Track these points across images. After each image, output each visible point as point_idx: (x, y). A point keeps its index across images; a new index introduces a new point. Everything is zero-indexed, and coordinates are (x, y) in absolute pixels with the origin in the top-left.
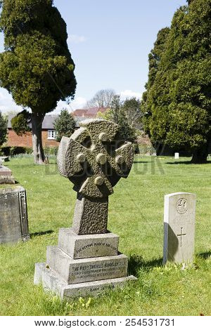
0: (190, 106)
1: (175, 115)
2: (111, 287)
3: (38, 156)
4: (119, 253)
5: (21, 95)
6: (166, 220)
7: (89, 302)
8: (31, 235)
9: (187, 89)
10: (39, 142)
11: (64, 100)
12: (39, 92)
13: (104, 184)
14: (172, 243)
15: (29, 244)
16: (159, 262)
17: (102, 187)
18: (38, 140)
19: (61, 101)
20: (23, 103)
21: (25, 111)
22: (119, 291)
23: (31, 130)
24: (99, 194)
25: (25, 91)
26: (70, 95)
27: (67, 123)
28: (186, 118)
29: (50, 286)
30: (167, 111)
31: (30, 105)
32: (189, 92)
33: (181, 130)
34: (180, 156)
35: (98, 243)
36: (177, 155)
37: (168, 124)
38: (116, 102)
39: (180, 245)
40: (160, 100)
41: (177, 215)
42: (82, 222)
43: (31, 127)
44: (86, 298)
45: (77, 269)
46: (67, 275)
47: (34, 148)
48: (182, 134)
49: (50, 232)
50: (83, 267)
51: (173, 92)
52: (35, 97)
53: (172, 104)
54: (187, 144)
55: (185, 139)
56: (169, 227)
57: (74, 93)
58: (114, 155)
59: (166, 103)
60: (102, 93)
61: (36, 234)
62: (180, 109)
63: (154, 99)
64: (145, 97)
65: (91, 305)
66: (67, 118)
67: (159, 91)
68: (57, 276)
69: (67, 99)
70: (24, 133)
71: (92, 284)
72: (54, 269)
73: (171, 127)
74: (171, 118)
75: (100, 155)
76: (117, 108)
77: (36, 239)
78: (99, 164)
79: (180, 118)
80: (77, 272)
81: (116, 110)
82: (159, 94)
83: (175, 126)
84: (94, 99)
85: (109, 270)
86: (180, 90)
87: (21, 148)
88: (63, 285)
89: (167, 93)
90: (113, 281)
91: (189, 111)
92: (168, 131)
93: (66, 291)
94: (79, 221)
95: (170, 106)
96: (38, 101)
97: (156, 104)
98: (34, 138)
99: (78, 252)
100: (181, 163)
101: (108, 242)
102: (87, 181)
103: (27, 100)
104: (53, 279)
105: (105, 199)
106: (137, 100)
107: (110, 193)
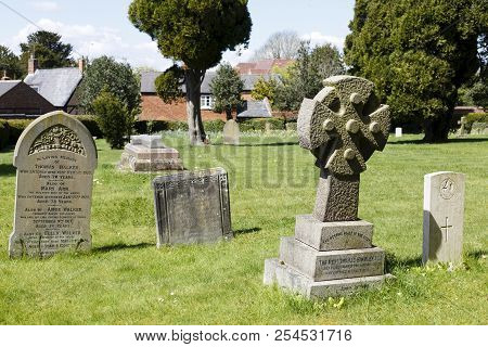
0: (422, 56)
1: (399, 69)
2: (365, 286)
3: (195, 133)
4: (373, 246)
5: (171, 43)
6: (427, 207)
7: (341, 302)
8: (234, 233)
9: (418, 30)
10: (197, 112)
11: (232, 49)
12: (197, 37)
13: (355, 158)
14: (434, 236)
15: (233, 244)
16: (418, 262)
17: (352, 162)
18: (195, 109)
19: (228, 50)
20: (174, 54)
21: (175, 66)
22: (376, 291)
23: (184, 95)
24: (349, 171)
25: (177, 37)
26: (242, 42)
27: (229, 84)
28: (417, 74)
29: (289, 285)
30: (388, 63)
31: (184, 57)
32: (421, 34)
33: (408, 92)
34: (403, 132)
35: (348, 233)
36: (399, 131)
37: (388, 83)
38: (303, 51)
39: (444, 239)
40: (376, 47)
41: (442, 200)
42: (327, 206)
43: (184, 91)
44: (337, 298)
45: (324, 263)
46: (313, 269)
47: (190, 121)
48: (410, 98)
49: (256, 229)
50: (332, 260)
51: (396, 34)
52: (192, 46)
53: (396, 53)
54: (419, 113)
55: (415, 106)
56: (431, 216)
57: (248, 38)
58: (368, 121)
59: (386, 52)
60: (278, 36)
61: (240, 232)
62: (408, 60)
63: (368, 46)
64: (349, 43)
65: (344, 305)
66: (229, 77)
67: (375, 34)
68: (297, 272)
69: (237, 47)
70: (174, 99)
71: (342, 282)
72: (293, 264)
73: (394, 88)
74: (394, 74)
75: (351, 121)
76: (306, 60)
77: (241, 238)
78: (350, 133)
79: (408, 75)
80: (325, 267)
81: (304, 64)
82: (375, 38)
83: (399, 86)
84: (266, 47)
85: (363, 265)
86: (407, 32)
87: (162, 122)
88: (308, 283)
89: (387, 36)
90: (368, 279)
91: (421, 63)
92: (389, 93)
93: (313, 288)
94: (324, 204)
95: (392, 56)
96: (196, 52)
97: (370, 53)
98: (190, 106)
99: (325, 243)
100: (407, 142)
101: (360, 231)
102: (334, 154)
103: (179, 50)
104: (293, 276)
105: (356, 177)
106: (332, 47)
107: (362, 169)
